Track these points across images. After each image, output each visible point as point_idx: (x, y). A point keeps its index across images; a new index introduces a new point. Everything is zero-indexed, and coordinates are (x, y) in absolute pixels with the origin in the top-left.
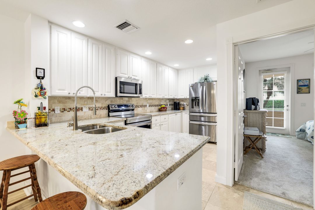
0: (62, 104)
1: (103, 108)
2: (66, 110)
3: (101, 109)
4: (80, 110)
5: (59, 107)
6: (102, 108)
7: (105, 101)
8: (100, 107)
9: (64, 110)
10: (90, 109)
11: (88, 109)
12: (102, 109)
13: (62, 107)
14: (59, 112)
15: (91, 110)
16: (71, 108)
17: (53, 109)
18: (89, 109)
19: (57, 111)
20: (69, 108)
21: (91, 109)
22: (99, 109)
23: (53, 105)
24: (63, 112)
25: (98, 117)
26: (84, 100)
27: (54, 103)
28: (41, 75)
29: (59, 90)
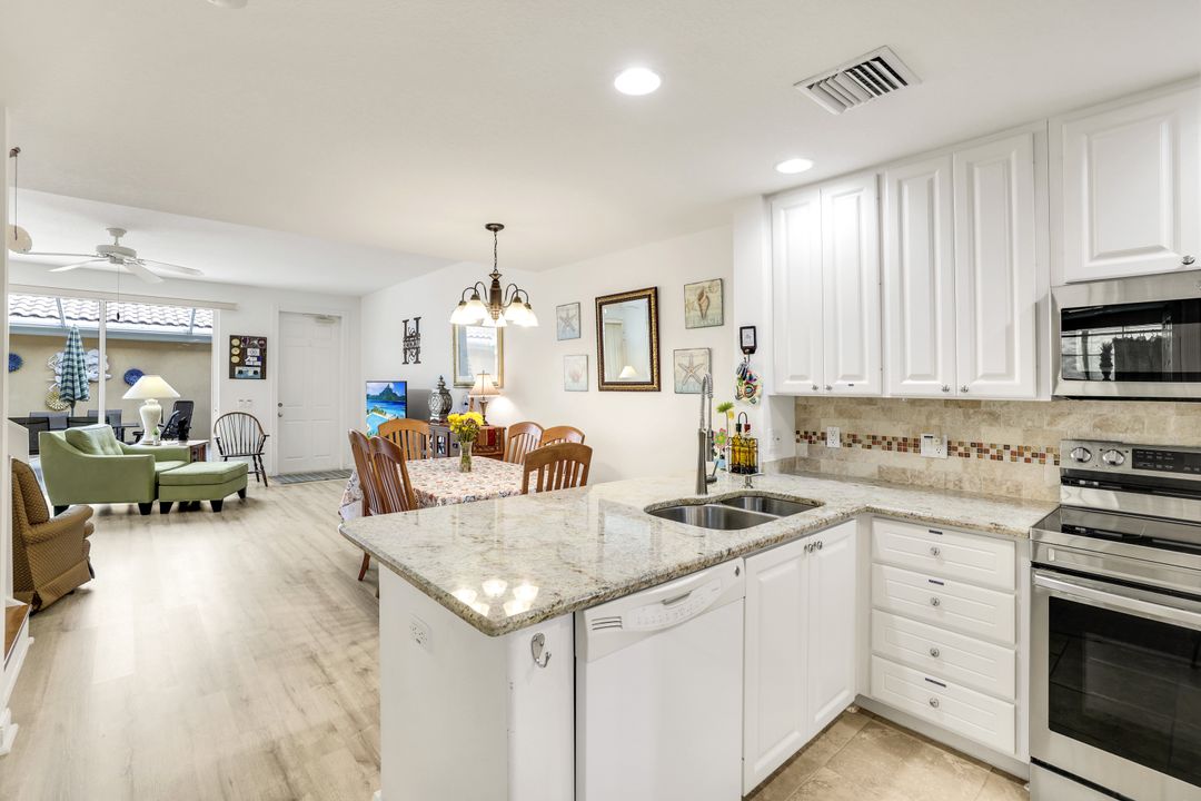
0: (846, 421)
1: (1035, 455)
2: (860, 442)
3: (1022, 459)
4: (911, 449)
5: (837, 430)
6: (1028, 455)
7: (1047, 419)
8: (1014, 448)
9: (854, 441)
10: (955, 449)
11: (945, 450)
12: (1028, 460)
13: (849, 430)
14: (837, 444)
15: (960, 455)
16: (874, 437)
17: (823, 434)
18: (949, 448)
19: (834, 442)
20: (868, 437)
21: (961, 449)
22: (1007, 456)
23: (822, 420)
24: (850, 445)
25: (1003, 492)
26: (925, 410)
27: (825, 415)
28: (748, 343)
29: (793, 378)
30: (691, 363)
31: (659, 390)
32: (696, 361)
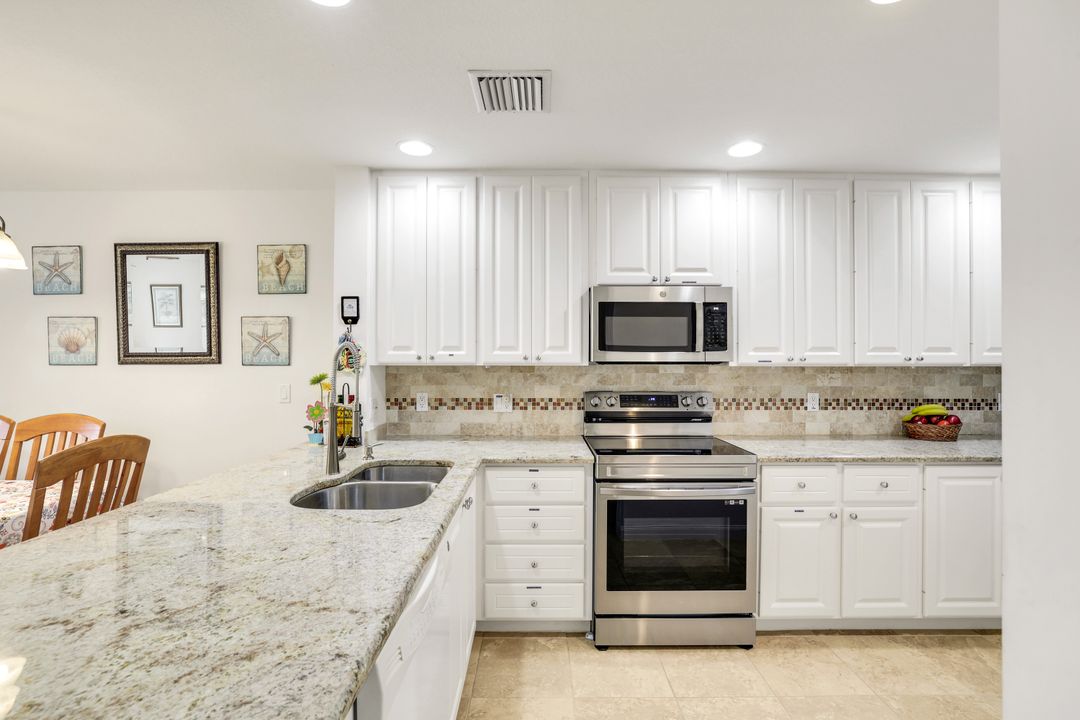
0: (434, 387)
1: (567, 404)
2: (445, 404)
3: (559, 408)
4: (486, 407)
5: (426, 396)
6: (563, 404)
7: (573, 378)
8: (555, 401)
9: (441, 404)
10: (518, 404)
11: (511, 407)
12: (563, 408)
13: (433, 396)
14: (426, 408)
15: (521, 408)
16: (457, 400)
17: (412, 400)
18: (514, 404)
19: (423, 407)
20: (453, 400)
21: (522, 404)
22: (551, 407)
23: (412, 388)
24: (437, 408)
25: (548, 433)
26: (496, 375)
27: (415, 382)
28: (350, 312)
29: (396, 348)
30: (265, 332)
31: (220, 362)
32: (272, 331)
